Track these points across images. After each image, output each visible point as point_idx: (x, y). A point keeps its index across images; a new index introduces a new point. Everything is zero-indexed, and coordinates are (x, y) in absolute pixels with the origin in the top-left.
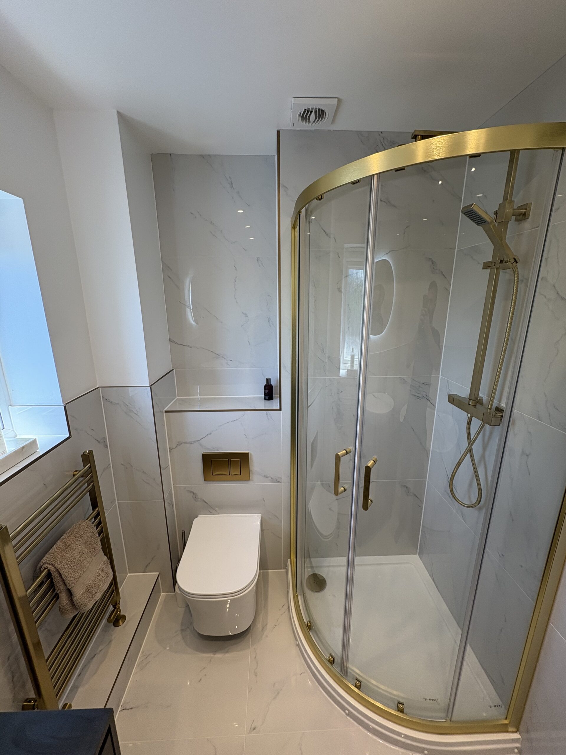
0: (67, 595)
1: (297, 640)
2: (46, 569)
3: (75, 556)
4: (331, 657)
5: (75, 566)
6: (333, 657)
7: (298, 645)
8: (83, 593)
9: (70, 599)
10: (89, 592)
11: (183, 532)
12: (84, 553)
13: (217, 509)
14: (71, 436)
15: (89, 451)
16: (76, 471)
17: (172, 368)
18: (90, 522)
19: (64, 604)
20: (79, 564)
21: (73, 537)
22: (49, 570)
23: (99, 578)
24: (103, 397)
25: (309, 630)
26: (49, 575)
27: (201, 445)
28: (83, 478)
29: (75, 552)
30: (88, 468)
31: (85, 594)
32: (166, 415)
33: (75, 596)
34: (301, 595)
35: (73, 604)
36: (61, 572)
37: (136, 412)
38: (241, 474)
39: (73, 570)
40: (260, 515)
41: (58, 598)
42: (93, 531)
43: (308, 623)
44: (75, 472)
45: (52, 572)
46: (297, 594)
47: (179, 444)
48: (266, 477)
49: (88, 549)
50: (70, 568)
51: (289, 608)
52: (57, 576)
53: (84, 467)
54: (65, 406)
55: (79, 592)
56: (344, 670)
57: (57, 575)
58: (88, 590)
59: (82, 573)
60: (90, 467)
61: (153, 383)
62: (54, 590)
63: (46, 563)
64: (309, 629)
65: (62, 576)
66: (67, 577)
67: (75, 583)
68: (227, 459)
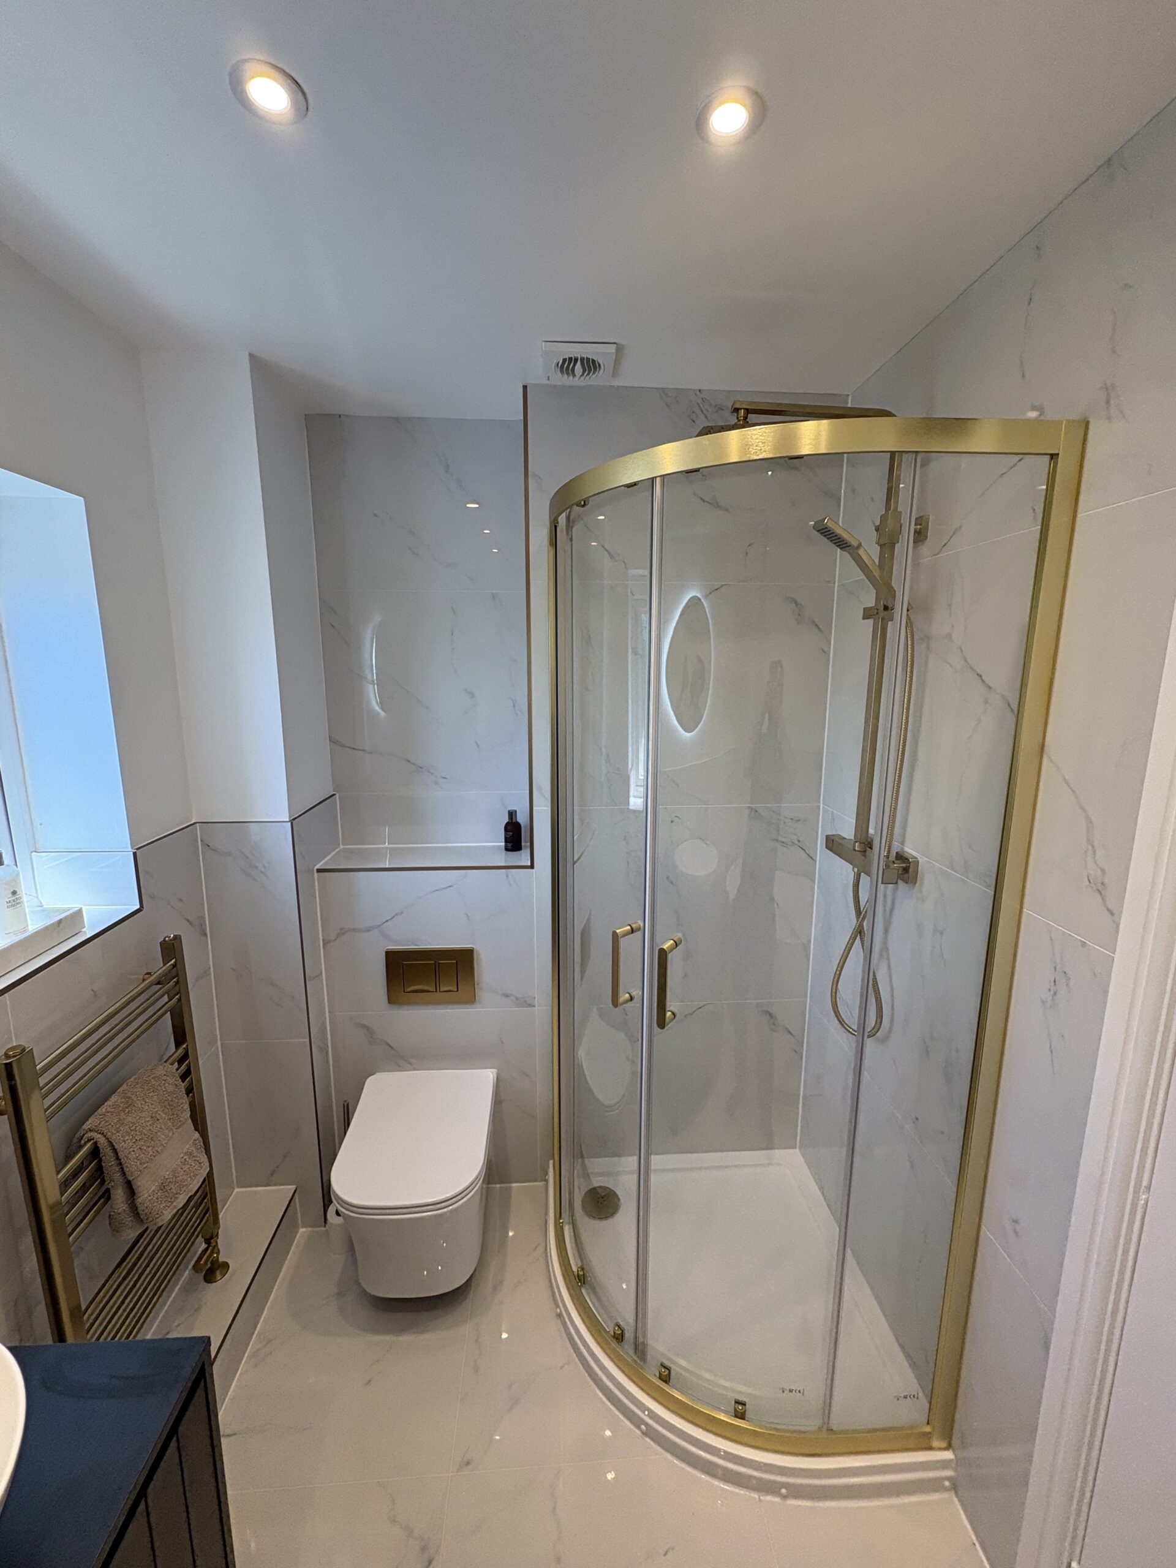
0: (124, 1193)
1: (557, 1306)
2: (91, 1140)
3: (143, 1121)
4: (616, 1329)
5: (142, 1139)
6: (620, 1329)
7: (560, 1315)
8: (153, 1191)
9: (131, 1203)
10: (165, 1190)
11: (346, 1104)
12: (158, 1120)
13: (414, 1061)
14: (143, 908)
15: (174, 935)
16: (149, 974)
17: (334, 791)
18: (170, 1066)
19: (120, 1211)
20: (149, 1136)
21: (140, 1089)
22: (96, 1143)
23: (186, 1168)
24: (201, 841)
25: (579, 1284)
26: (95, 1152)
27: (383, 934)
28: (160, 986)
29: (143, 1114)
30: (172, 967)
31: (159, 1194)
32: (318, 877)
33: (139, 1195)
34: (569, 1224)
35: (136, 1212)
36: (116, 1147)
37: (263, 870)
38: (458, 991)
39: (138, 1147)
40: (495, 1071)
41: (109, 1198)
42: (176, 1082)
43: (578, 1271)
44: (146, 974)
45: (101, 1147)
46: (561, 1221)
47: (342, 932)
48: (507, 996)
49: (166, 1114)
50: (134, 1142)
51: (546, 1250)
52: (109, 1154)
53: (164, 965)
54: (136, 852)
55: (147, 1189)
56: (640, 1350)
57: (111, 1153)
58: (162, 1187)
59: (154, 1154)
60: (175, 966)
61: (296, 816)
62: (103, 1182)
63: (90, 1130)
64: (581, 1283)
65: (119, 1154)
66: (127, 1157)
67: (140, 1171)
68: (431, 960)
